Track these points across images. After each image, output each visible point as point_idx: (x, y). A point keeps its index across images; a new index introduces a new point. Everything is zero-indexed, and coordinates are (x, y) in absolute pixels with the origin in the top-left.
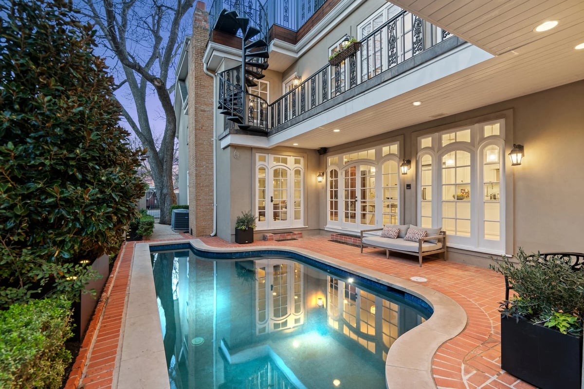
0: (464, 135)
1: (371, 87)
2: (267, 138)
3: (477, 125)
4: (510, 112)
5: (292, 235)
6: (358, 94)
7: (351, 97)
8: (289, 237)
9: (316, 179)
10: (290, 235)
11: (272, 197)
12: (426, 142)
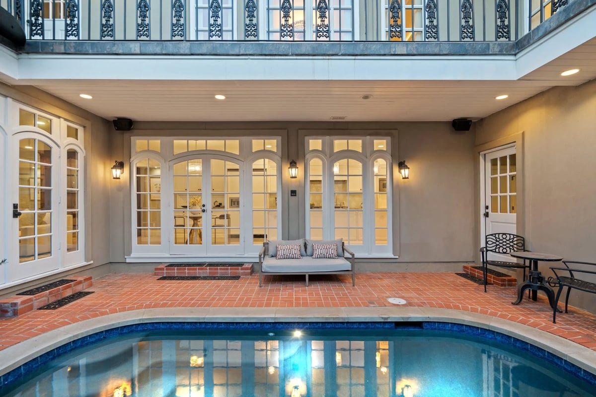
0: (356, 144)
1: (372, 53)
2: (15, 55)
3: (368, 137)
4: (395, 132)
5: (75, 285)
6: (343, 55)
7: (331, 53)
8: (69, 293)
9: (111, 173)
10: (69, 287)
11: (15, 206)
12: (315, 144)
